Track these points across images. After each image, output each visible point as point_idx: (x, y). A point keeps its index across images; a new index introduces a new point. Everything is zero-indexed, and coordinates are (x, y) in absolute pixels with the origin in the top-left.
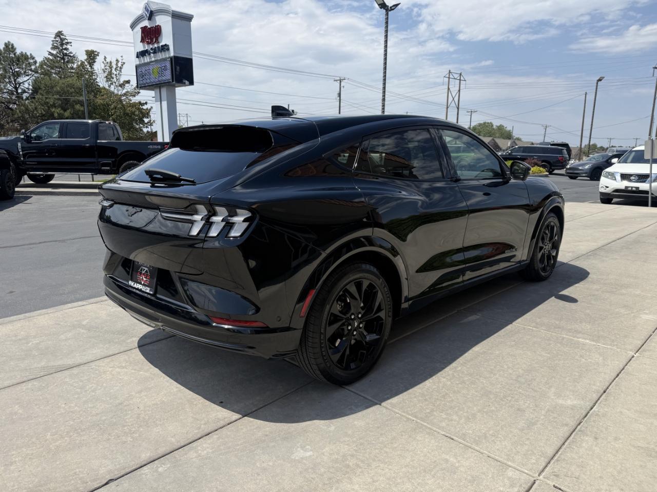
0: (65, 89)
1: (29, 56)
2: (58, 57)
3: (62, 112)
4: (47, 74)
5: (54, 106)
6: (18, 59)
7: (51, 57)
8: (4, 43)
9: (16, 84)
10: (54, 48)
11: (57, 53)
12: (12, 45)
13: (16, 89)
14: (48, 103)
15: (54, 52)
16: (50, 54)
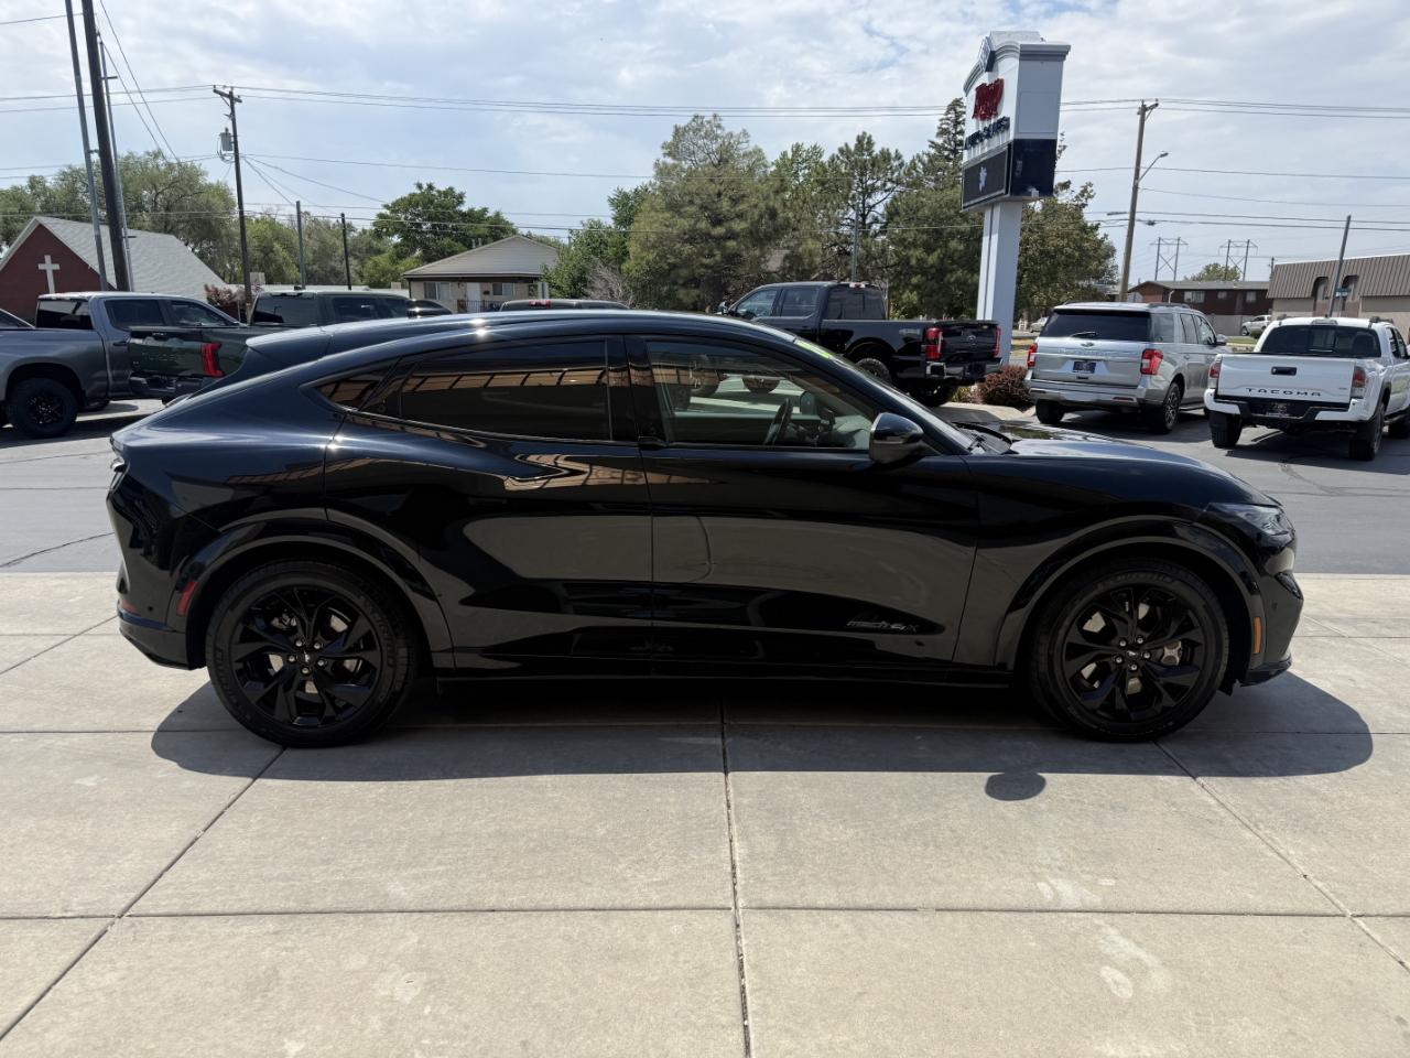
0: (939, 211)
1: (893, 155)
2: (946, 149)
3: (924, 255)
4: (917, 184)
5: (914, 245)
6: (874, 162)
7: (933, 151)
8: (855, 137)
9: (864, 207)
10: (942, 132)
11: (945, 142)
12: (869, 139)
13: (864, 216)
14: (905, 239)
15: (939, 141)
16: (933, 145)
